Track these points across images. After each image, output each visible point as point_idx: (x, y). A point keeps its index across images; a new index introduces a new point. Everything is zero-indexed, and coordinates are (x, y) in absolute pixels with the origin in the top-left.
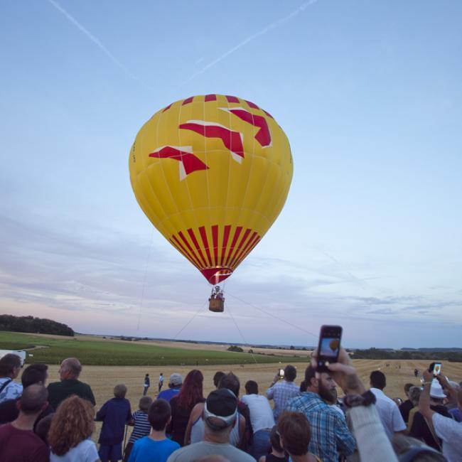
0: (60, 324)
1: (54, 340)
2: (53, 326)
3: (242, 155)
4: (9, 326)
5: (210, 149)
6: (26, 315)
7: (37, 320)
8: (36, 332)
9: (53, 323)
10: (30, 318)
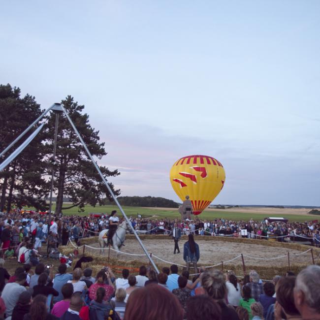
0: (168, 200)
1: (166, 211)
2: (164, 202)
3: (196, 182)
4: (138, 203)
5: (187, 181)
6: (147, 196)
7: (154, 198)
8: (154, 206)
9: (164, 199)
10: (150, 197)
